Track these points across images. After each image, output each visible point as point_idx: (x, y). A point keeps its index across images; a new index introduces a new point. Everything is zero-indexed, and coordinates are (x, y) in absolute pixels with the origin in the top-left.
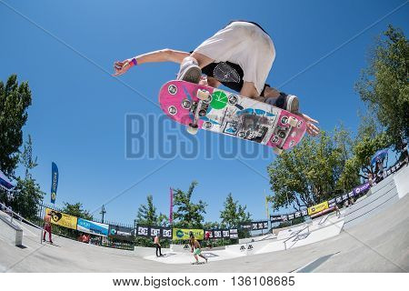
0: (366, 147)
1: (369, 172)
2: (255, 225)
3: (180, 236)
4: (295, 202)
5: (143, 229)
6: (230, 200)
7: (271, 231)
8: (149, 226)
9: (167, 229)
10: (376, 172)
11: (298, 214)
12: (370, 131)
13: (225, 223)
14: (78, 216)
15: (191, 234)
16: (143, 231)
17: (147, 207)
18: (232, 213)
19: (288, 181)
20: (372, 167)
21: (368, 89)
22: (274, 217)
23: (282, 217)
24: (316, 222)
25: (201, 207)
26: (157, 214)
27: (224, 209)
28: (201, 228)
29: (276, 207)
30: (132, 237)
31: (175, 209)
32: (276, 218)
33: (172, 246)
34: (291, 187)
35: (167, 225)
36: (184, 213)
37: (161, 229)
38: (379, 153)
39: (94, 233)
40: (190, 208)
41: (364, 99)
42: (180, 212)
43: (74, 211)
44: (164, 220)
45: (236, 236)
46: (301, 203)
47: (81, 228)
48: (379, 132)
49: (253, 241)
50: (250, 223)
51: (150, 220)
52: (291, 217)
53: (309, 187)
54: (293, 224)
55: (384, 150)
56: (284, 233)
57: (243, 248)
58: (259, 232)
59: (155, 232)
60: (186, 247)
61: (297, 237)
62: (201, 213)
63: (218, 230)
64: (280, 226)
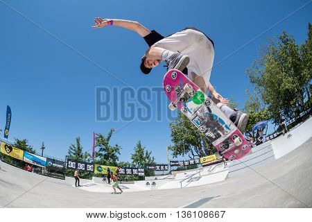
0: (250, 118)
1: (251, 136)
2: (158, 167)
3: (100, 171)
4: (190, 152)
5: (72, 163)
6: (139, 146)
7: (170, 173)
8: (77, 161)
9: (91, 164)
10: (257, 137)
11: (192, 162)
12: (255, 106)
13: (135, 164)
14: (24, 150)
15: (109, 170)
16: (72, 165)
17: (76, 146)
18: (140, 156)
19: (185, 136)
20: (254, 133)
21: (257, 75)
22: (173, 162)
23: (180, 163)
24: (206, 169)
25: (117, 150)
26: (83, 152)
27: (134, 153)
28: (116, 166)
29: (175, 154)
30: (64, 169)
31: (97, 149)
32: (174, 163)
33: (93, 178)
34: (188, 141)
35: (90, 162)
36: (104, 153)
37: (86, 164)
38: (261, 123)
39: (35, 164)
40: (108, 150)
41: (253, 82)
42: (101, 152)
43: (21, 145)
44: (89, 157)
45: (143, 174)
46: (195, 154)
47: (26, 160)
48: (262, 108)
49: (156, 179)
50: (155, 165)
51: (78, 157)
52: (186, 163)
53: (202, 142)
54: (188, 169)
55: (265, 122)
56: (181, 175)
57: (148, 184)
58: (161, 173)
59: (81, 166)
60: (105, 180)
61: (191, 179)
62: (117, 154)
63: (129, 168)
64: (178, 170)
